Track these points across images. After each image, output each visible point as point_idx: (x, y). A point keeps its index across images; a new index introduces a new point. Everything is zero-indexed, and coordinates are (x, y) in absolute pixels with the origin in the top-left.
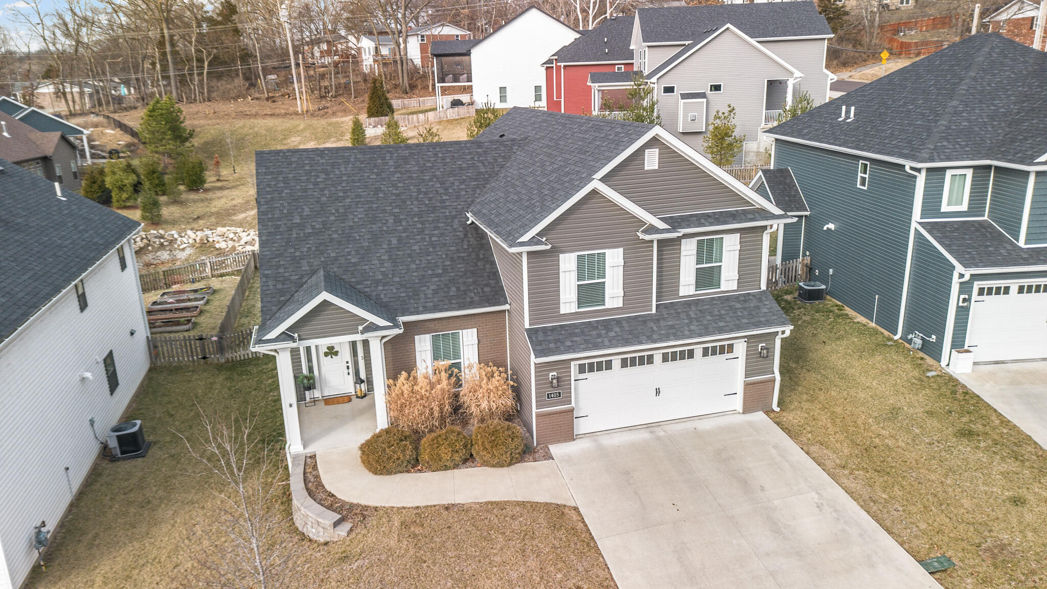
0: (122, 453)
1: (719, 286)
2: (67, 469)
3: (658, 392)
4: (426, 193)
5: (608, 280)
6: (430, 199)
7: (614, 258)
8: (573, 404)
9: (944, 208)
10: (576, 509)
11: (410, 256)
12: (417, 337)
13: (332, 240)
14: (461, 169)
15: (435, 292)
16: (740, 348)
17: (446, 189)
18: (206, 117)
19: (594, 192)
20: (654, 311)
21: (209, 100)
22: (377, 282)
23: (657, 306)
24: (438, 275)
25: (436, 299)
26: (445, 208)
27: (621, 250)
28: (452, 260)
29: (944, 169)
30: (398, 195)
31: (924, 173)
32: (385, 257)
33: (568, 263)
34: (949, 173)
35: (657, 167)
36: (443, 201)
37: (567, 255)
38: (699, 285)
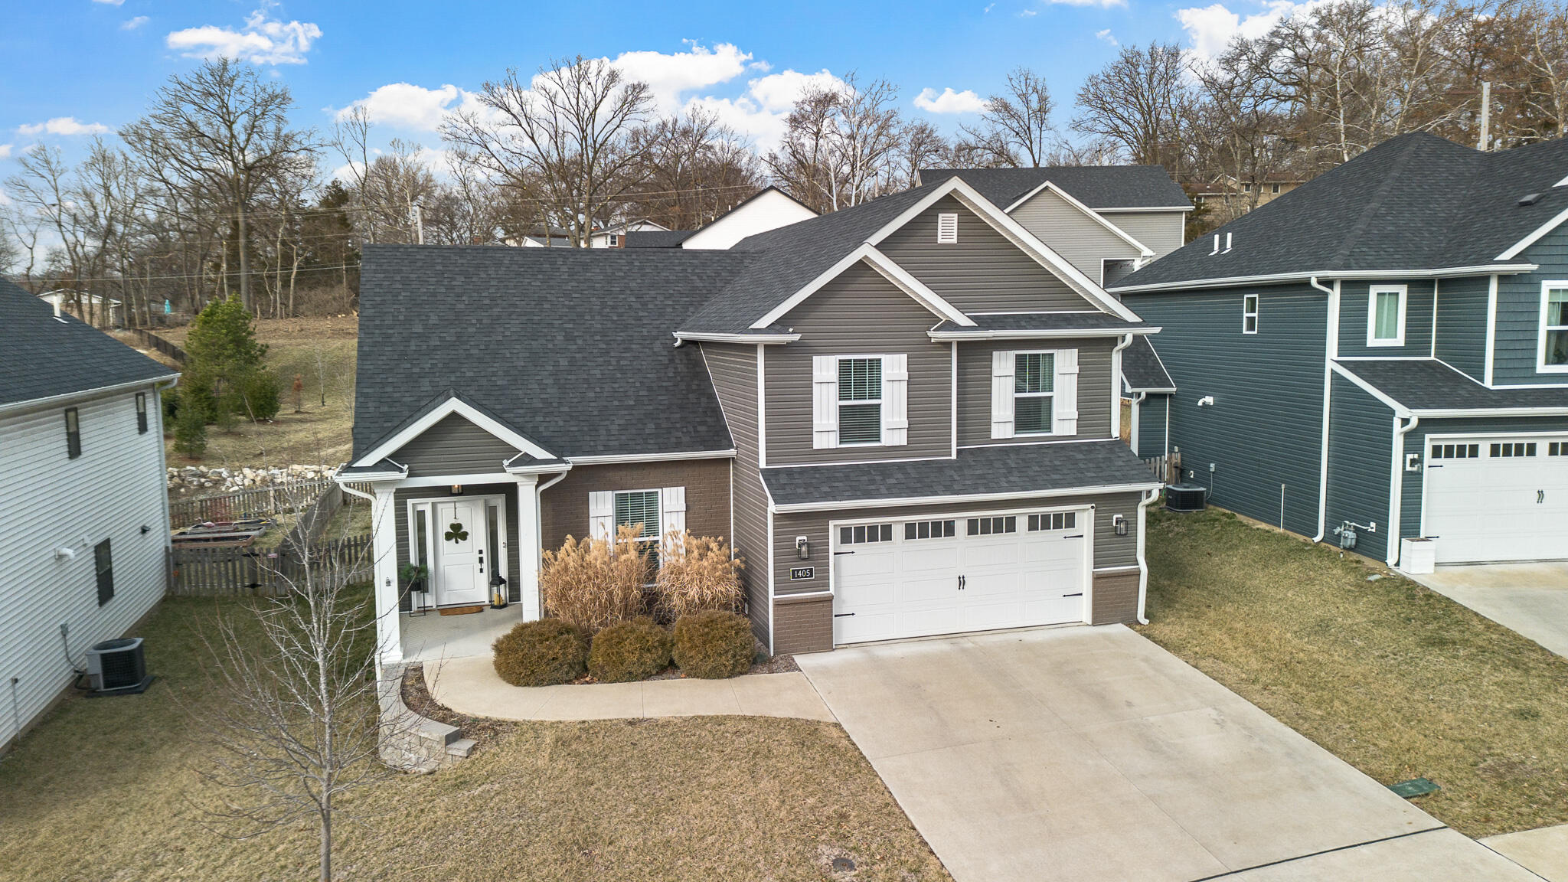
0: (106, 686)
1: (1049, 428)
2: (16, 681)
3: (962, 582)
4: (613, 308)
5: (884, 402)
6: (620, 315)
7: (894, 367)
8: (832, 591)
9: (1372, 341)
10: (837, 725)
11: (586, 381)
12: (592, 494)
13: (469, 356)
14: (667, 281)
15: (623, 428)
16: (1086, 519)
17: (645, 304)
18: (288, 335)
19: (862, 266)
20: (954, 457)
21: (295, 316)
22: (535, 412)
23: (959, 452)
24: (631, 408)
25: (623, 437)
26: (643, 326)
27: (904, 357)
28: (650, 389)
29: (1366, 283)
30: (571, 308)
31: (1337, 288)
32: (550, 381)
33: (825, 369)
34: (1374, 291)
35: (954, 241)
36: (640, 319)
37: (824, 358)
38: (1021, 424)
